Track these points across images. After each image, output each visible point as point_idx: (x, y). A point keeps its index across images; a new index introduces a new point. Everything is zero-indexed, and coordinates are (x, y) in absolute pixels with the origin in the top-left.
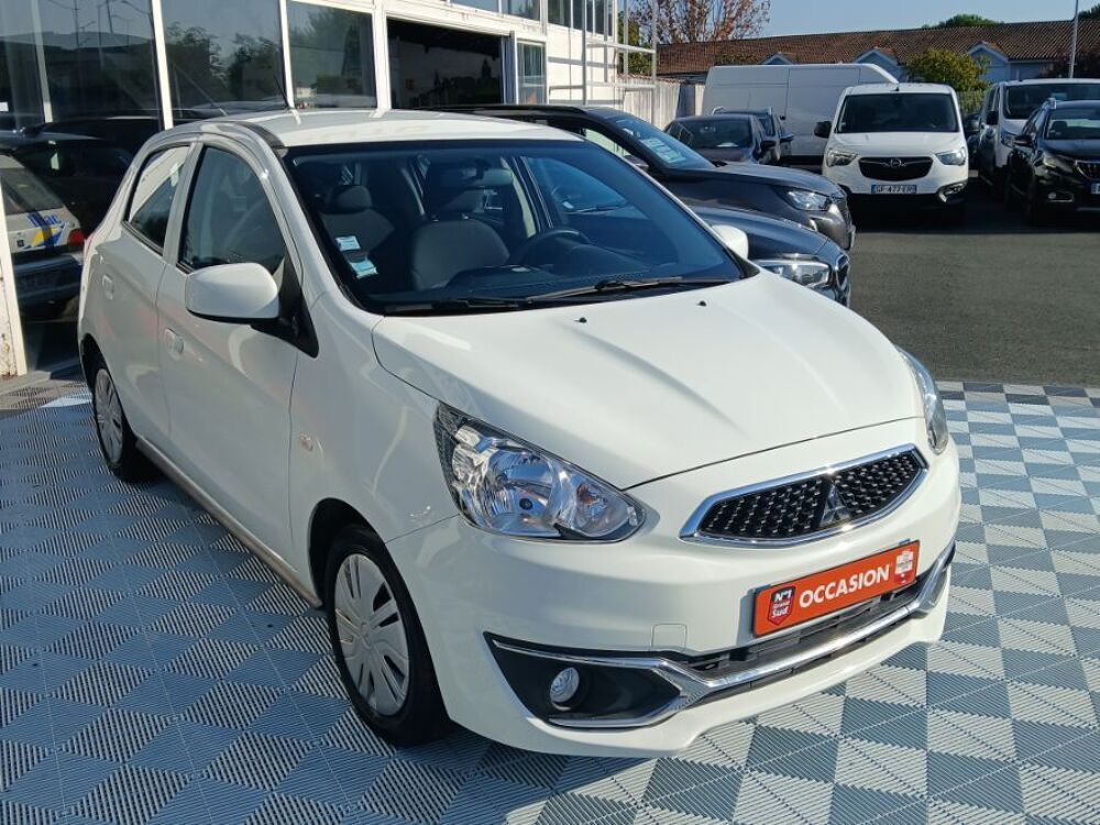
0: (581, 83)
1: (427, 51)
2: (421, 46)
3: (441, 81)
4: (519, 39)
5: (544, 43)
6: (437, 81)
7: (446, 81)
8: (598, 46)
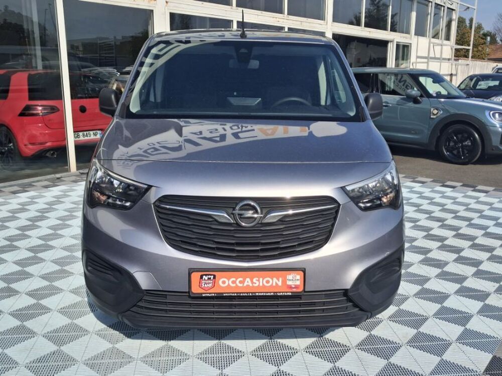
4: (397, 42)
5: (411, 44)
7: (374, 59)
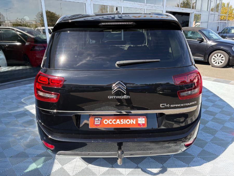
0: (207, 21)
1: (182, 16)
2: (181, 15)
3: (184, 21)
4: (195, 13)
6: (183, 22)
8: (213, 14)
